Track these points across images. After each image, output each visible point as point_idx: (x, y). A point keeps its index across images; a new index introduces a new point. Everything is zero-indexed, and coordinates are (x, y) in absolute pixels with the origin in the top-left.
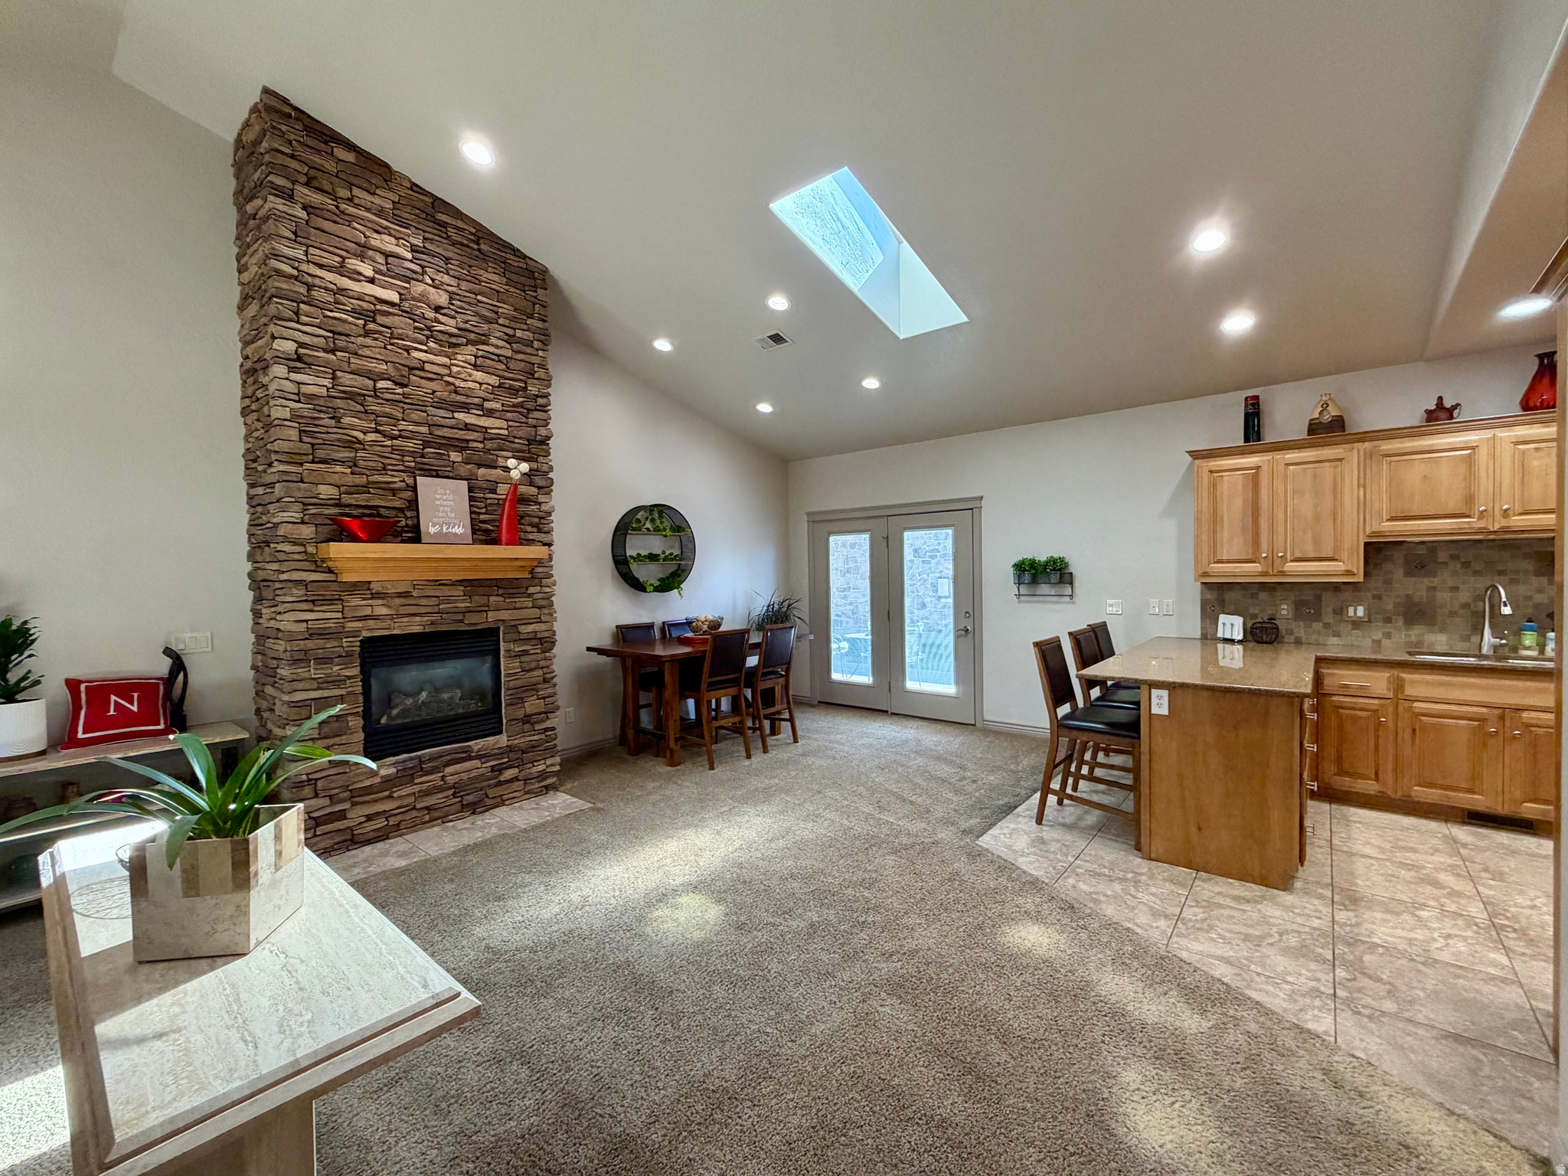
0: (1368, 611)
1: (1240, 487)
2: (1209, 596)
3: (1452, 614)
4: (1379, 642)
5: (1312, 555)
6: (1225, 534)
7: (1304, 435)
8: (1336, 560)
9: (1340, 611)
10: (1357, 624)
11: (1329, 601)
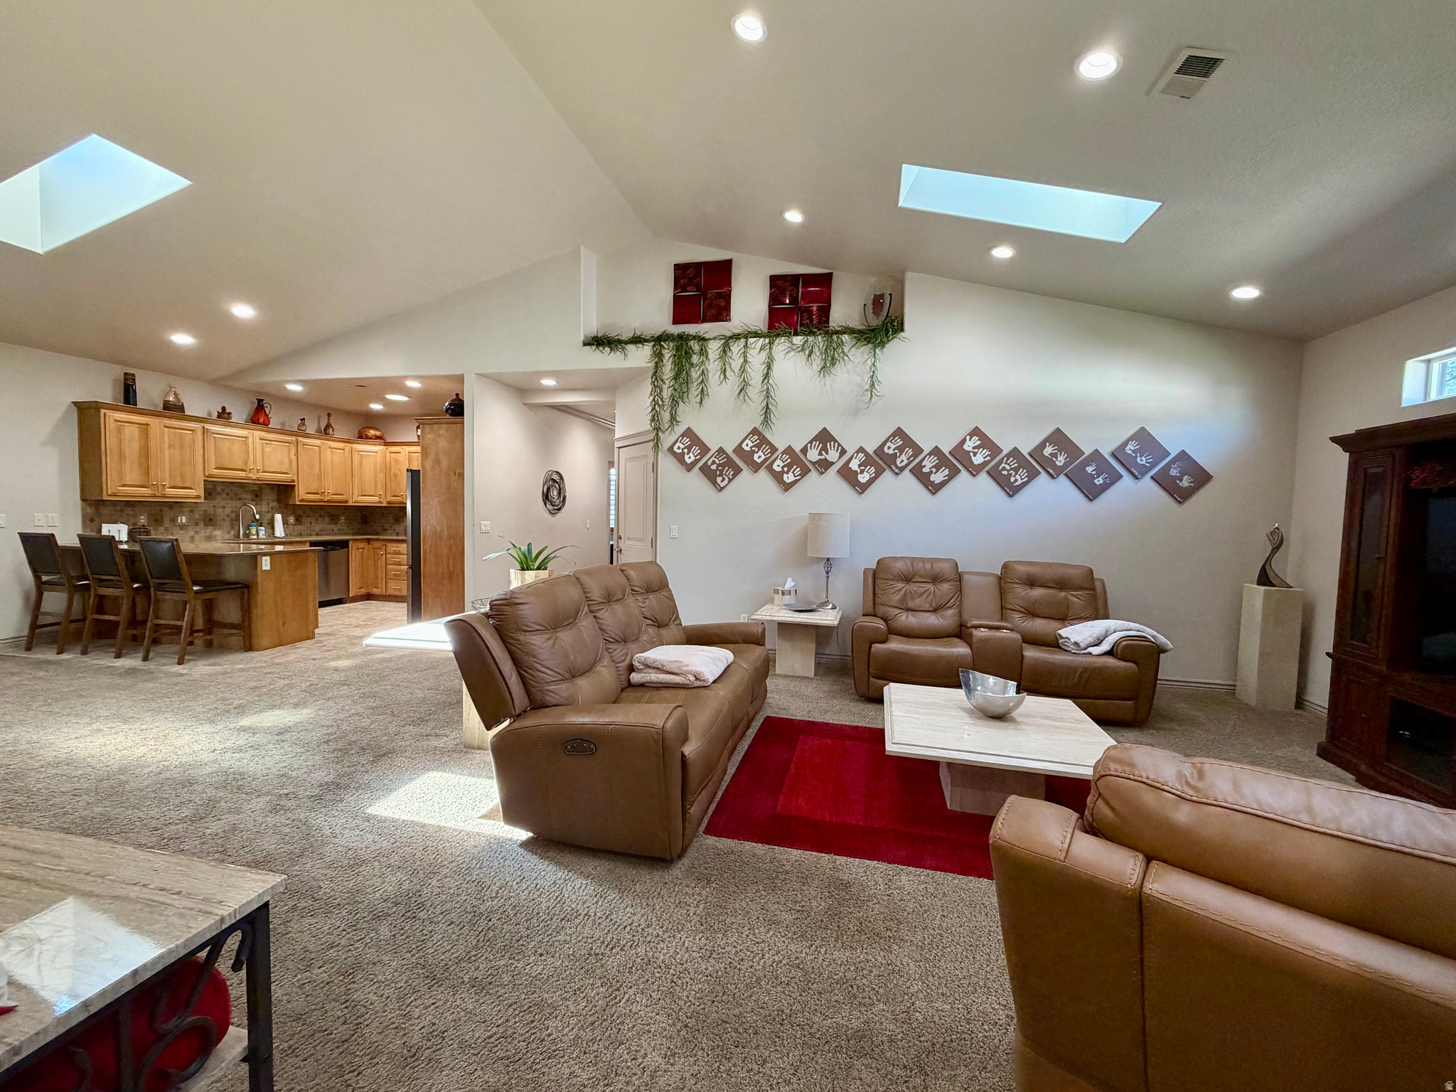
0: (189, 519)
1: (137, 437)
2: (89, 510)
3: (224, 520)
4: (193, 536)
5: (180, 485)
6: (127, 467)
7: (160, 408)
8: (192, 489)
9: (173, 520)
10: (182, 527)
11: (168, 514)
